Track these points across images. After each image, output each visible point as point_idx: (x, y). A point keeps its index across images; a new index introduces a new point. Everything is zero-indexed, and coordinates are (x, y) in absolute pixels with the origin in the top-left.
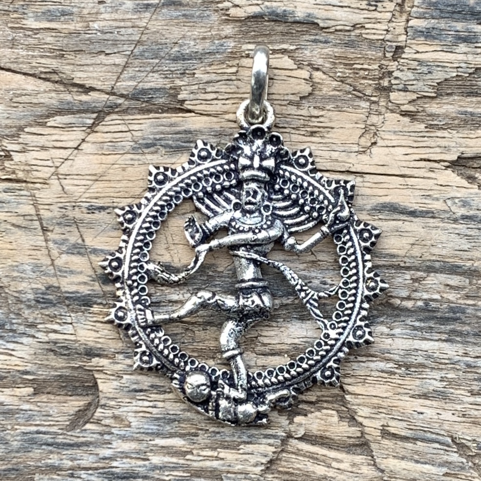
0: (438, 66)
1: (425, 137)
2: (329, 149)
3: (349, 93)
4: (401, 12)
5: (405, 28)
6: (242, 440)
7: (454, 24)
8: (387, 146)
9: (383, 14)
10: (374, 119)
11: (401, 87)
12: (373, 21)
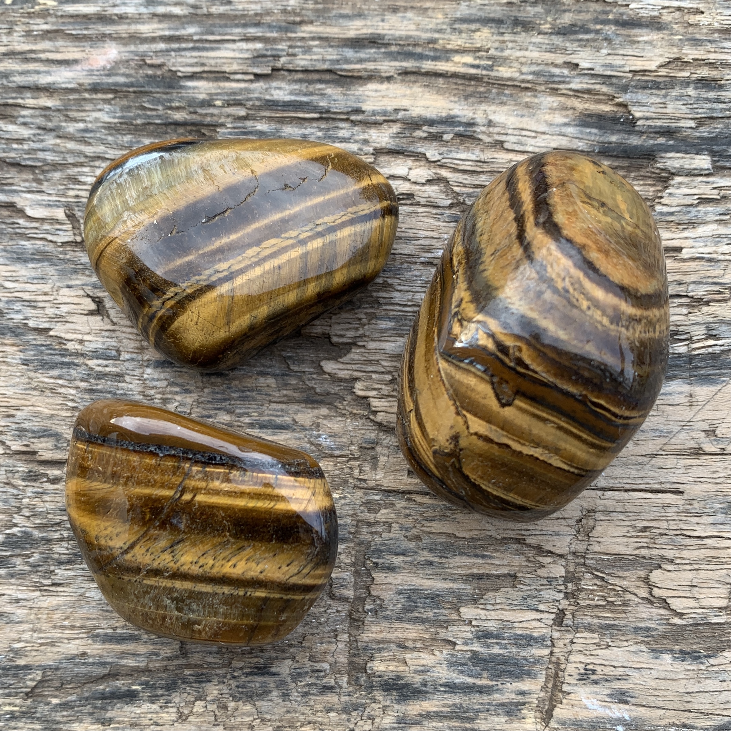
0: (516, 605)
1: (524, 530)
2: (627, 514)
3: (608, 574)
4: (558, 664)
5: (553, 645)
6: (695, 209)
7: (501, 652)
8: (565, 519)
9: (578, 660)
10: (581, 547)
11: (554, 583)
12: (588, 653)
